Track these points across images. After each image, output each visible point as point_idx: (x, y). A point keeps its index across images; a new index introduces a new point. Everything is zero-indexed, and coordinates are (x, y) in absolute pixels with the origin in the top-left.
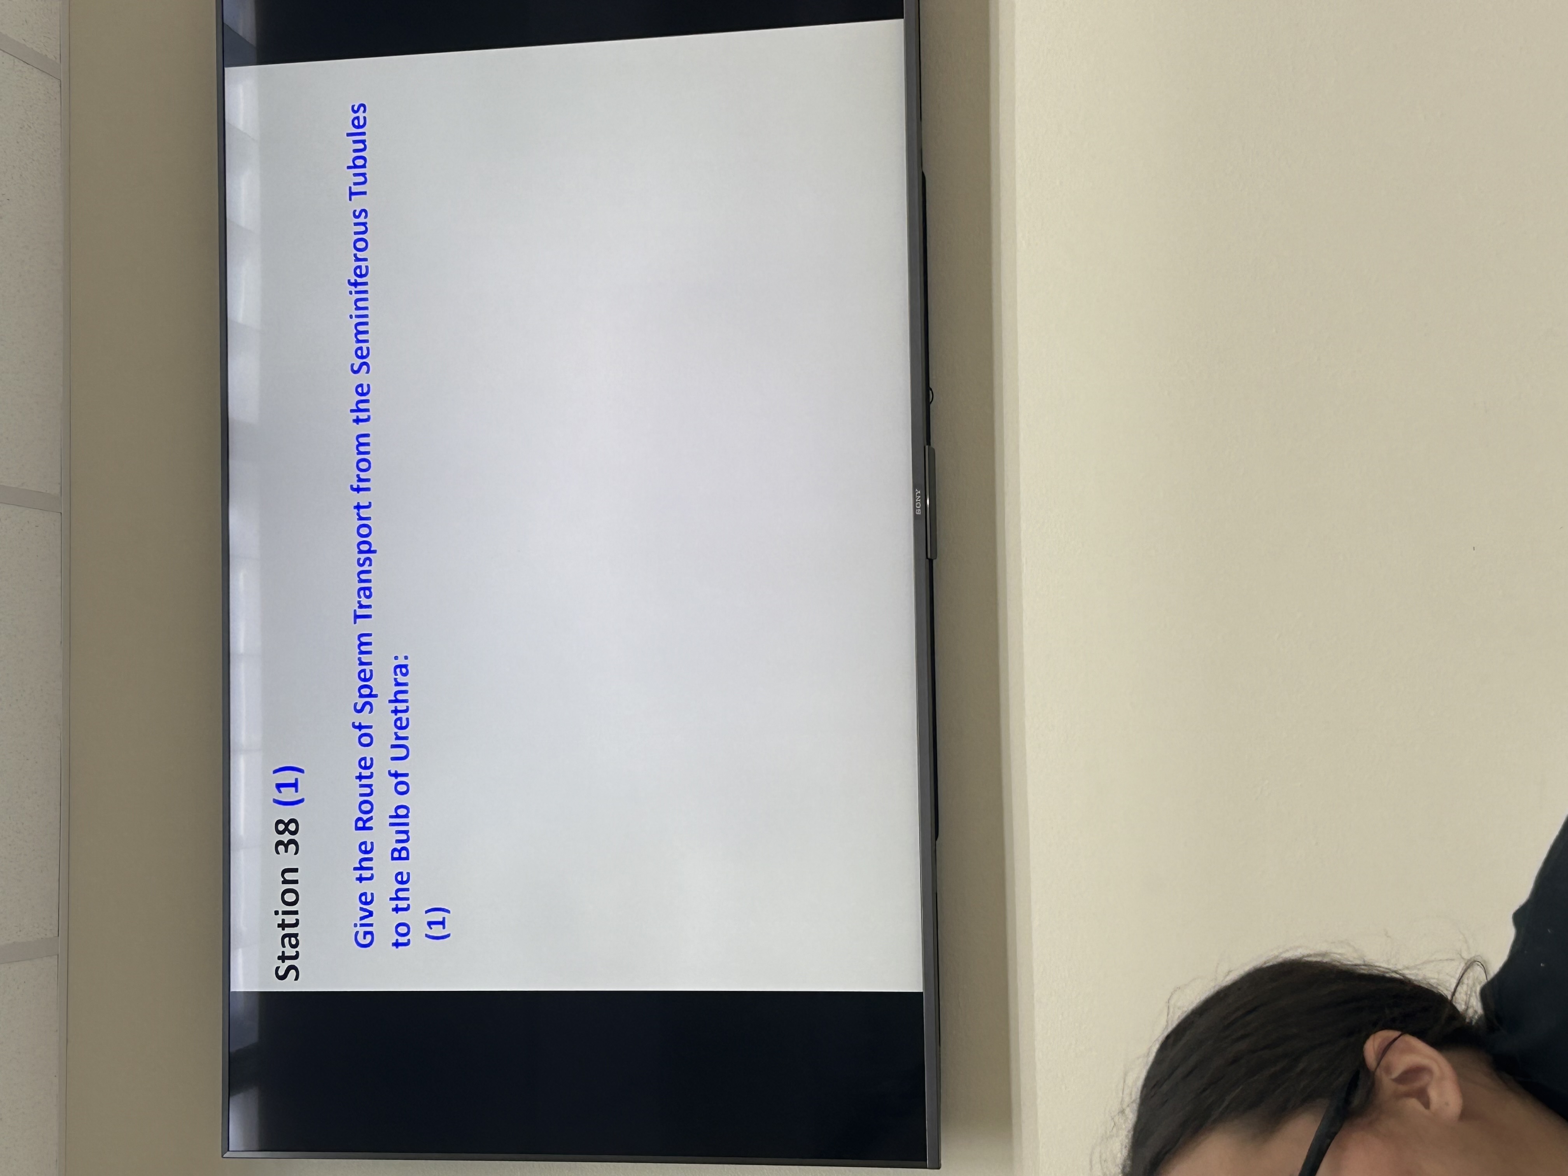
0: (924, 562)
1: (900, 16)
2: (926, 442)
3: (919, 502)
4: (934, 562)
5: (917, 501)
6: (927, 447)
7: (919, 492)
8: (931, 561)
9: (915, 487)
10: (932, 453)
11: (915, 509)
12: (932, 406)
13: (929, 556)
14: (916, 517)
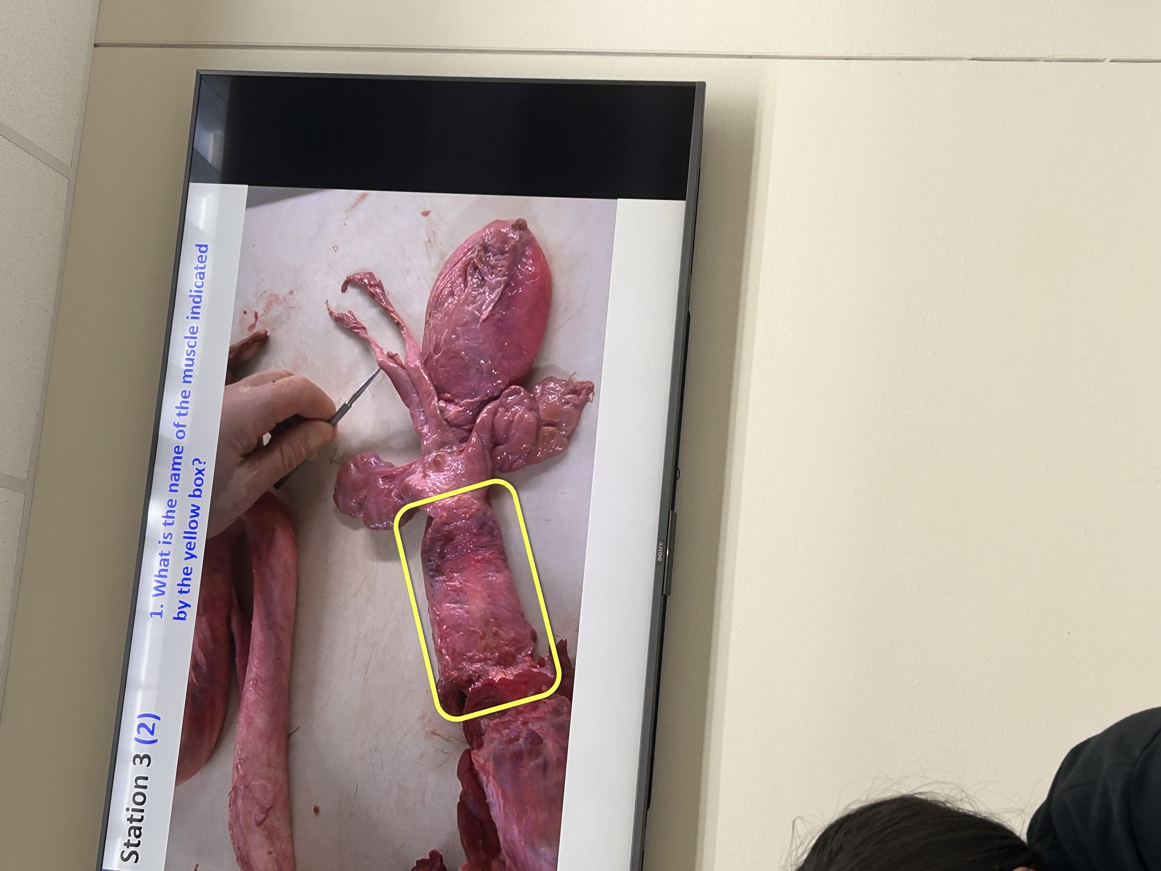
0: (660, 598)
1: (683, 199)
2: (670, 509)
3: (661, 551)
4: (668, 598)
5: (659, 550)
6: (671, 511)
7: (662, 544)
8: (665, 598)
9: (659, 540)
10: (675, 516)
11: (657, 556)
12: (678, 481)
13: (664, 593)
14: (657, 563)
